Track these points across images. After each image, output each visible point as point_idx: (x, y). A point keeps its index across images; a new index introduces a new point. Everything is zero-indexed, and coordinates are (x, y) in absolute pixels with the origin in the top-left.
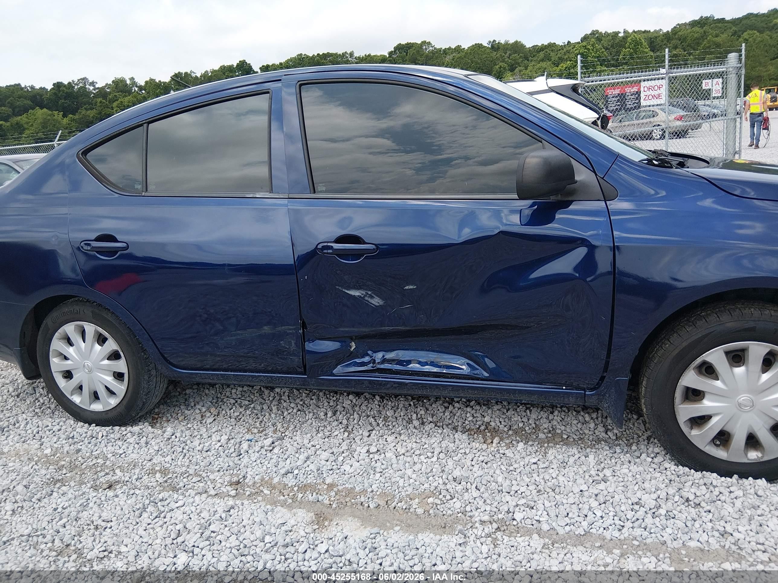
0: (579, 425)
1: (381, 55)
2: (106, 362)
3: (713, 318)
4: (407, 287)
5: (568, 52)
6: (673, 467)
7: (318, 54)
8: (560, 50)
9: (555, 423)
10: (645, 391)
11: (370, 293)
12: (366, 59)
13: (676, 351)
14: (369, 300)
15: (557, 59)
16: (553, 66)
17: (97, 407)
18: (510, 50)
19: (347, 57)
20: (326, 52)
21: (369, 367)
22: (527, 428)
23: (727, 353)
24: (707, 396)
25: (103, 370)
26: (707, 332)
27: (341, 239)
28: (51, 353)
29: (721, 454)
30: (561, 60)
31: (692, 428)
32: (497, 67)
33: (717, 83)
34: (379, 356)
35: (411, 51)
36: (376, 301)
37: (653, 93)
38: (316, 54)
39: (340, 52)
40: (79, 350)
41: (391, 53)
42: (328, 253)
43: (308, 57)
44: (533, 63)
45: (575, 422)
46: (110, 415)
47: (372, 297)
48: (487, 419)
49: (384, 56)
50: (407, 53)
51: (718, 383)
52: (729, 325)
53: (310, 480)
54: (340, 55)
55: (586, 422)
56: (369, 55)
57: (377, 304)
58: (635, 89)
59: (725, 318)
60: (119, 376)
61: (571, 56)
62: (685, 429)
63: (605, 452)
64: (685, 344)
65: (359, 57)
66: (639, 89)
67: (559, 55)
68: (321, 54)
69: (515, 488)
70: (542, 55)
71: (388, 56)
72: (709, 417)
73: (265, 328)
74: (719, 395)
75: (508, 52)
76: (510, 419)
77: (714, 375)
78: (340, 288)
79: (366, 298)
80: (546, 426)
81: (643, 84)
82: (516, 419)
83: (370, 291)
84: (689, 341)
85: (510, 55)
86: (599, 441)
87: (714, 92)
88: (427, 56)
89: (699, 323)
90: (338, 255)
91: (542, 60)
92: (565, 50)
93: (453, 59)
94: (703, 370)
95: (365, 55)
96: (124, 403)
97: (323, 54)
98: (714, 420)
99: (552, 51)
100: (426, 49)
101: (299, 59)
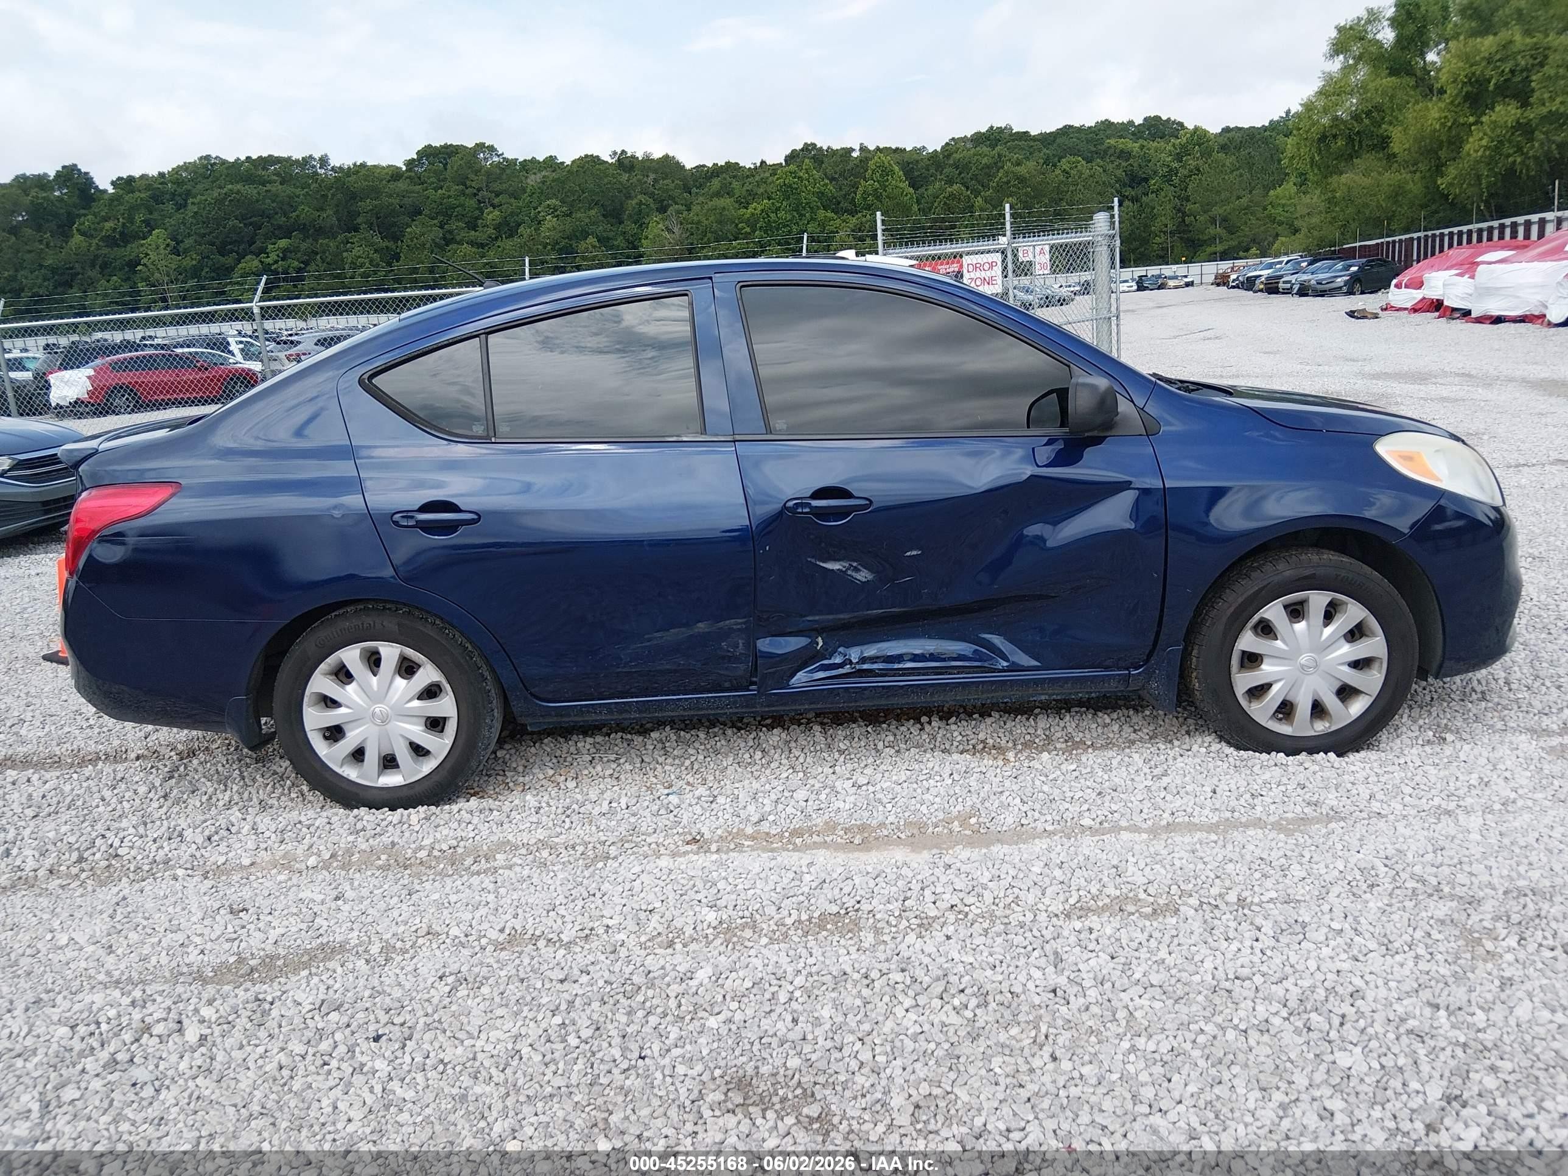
0: (1100, 730)
1: (389, 166)
2: (416, 703)
3: (1268, 567)
4: (908, 554)
5: (764, 181)
6: (1235, 753)
7: (248, 158)
8: (748, 177)
9: (1070, 730)
10: (1198, 661)
11: (855, 564)
12: (358, 172)
13: (1232, 609)
14: (854, 574)
15: (744, 193)
16: (737, 206)
17: (392, 780)
18: (655, 171)
19: (314, 167)
20: (265, 155)
21: (847, 669)
22: (1037, 740)
23: (1286, 607)
24: (1265, 660)
25: (409, 716)
26: (1265, 583)
27: (820, 494)
28: (306, 699)
29: (1284, 729)
30: (752, 195)
31: (1250, 702)
32: (634, 202)
33: (1042, 252)
34: (854, 654)
35: (455, 162)
36: (863, 576)
37: (983, 274)
38: (243, 158)
39: (298, 155)
40: (364, 690)
41: (410, 163)
42: (802, 513)
43: (224, 162)
44: (701, 199)
45: (1094, 726)
46: (418, 789)
47: (856, 570)
48: (982, 736)
49: (397, 168)
50: (445, 165)
51: (1279, 643)
52: (1287, 573)
53: (796, 824)
54: (297, 161)
55: (1106, 726)
56: (363, 165)
57: (864, 580)
58: (955, 267)
59: (1281, 566)
60: (435, 724)
61: (770, 189)
62: (1243, 703)
63: (1147, 750)
64: (1240, 600)
65: (340, 168)
66: (961, 266)
67: (747, 187)
68: (254, 157)
69: (1069, 794)
70: (716, 183)
71: (404, 168)
72: (1269, 686)
73: (700, 625)
74: (1279, 657)
75: (652, 176)
76: (1011, 732)
77: (1272, 635)
78: (813, 560)
79: (849, 572)
80: (1058, 735)
81: (966, 260)
82: (1019, 731)
83: (854, 561)
84: (1245, 596)
85: (655, 181)
86: (1133, 742)
87: (1038, 267)
88: (489, 173)
89: (1254, 575)
90: (817, 516)
91: (718, 194)
92: (757, 178)
93: (543, 182)
94: (1259, 630)
95: (355, 165)
96: (448, 766)
97: (260, 158)
98: (1275, 688)
99: (734, 177)
100: (486, 159)
101: (205, 167)
